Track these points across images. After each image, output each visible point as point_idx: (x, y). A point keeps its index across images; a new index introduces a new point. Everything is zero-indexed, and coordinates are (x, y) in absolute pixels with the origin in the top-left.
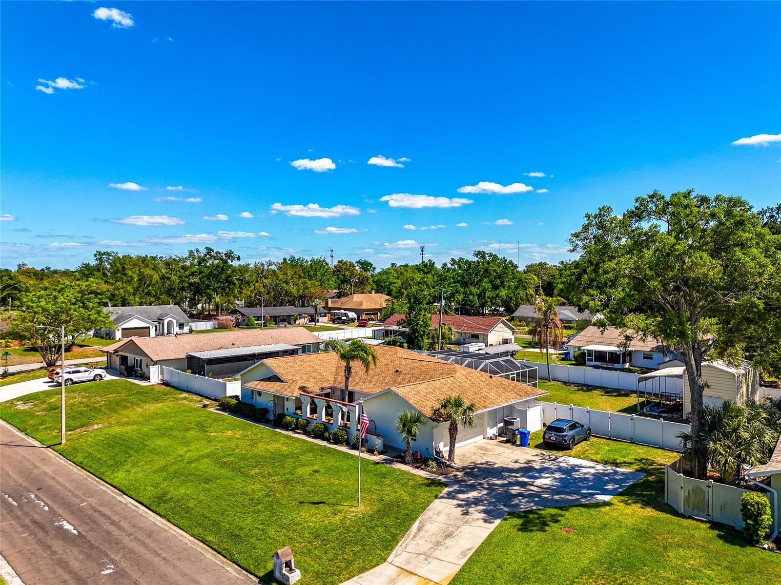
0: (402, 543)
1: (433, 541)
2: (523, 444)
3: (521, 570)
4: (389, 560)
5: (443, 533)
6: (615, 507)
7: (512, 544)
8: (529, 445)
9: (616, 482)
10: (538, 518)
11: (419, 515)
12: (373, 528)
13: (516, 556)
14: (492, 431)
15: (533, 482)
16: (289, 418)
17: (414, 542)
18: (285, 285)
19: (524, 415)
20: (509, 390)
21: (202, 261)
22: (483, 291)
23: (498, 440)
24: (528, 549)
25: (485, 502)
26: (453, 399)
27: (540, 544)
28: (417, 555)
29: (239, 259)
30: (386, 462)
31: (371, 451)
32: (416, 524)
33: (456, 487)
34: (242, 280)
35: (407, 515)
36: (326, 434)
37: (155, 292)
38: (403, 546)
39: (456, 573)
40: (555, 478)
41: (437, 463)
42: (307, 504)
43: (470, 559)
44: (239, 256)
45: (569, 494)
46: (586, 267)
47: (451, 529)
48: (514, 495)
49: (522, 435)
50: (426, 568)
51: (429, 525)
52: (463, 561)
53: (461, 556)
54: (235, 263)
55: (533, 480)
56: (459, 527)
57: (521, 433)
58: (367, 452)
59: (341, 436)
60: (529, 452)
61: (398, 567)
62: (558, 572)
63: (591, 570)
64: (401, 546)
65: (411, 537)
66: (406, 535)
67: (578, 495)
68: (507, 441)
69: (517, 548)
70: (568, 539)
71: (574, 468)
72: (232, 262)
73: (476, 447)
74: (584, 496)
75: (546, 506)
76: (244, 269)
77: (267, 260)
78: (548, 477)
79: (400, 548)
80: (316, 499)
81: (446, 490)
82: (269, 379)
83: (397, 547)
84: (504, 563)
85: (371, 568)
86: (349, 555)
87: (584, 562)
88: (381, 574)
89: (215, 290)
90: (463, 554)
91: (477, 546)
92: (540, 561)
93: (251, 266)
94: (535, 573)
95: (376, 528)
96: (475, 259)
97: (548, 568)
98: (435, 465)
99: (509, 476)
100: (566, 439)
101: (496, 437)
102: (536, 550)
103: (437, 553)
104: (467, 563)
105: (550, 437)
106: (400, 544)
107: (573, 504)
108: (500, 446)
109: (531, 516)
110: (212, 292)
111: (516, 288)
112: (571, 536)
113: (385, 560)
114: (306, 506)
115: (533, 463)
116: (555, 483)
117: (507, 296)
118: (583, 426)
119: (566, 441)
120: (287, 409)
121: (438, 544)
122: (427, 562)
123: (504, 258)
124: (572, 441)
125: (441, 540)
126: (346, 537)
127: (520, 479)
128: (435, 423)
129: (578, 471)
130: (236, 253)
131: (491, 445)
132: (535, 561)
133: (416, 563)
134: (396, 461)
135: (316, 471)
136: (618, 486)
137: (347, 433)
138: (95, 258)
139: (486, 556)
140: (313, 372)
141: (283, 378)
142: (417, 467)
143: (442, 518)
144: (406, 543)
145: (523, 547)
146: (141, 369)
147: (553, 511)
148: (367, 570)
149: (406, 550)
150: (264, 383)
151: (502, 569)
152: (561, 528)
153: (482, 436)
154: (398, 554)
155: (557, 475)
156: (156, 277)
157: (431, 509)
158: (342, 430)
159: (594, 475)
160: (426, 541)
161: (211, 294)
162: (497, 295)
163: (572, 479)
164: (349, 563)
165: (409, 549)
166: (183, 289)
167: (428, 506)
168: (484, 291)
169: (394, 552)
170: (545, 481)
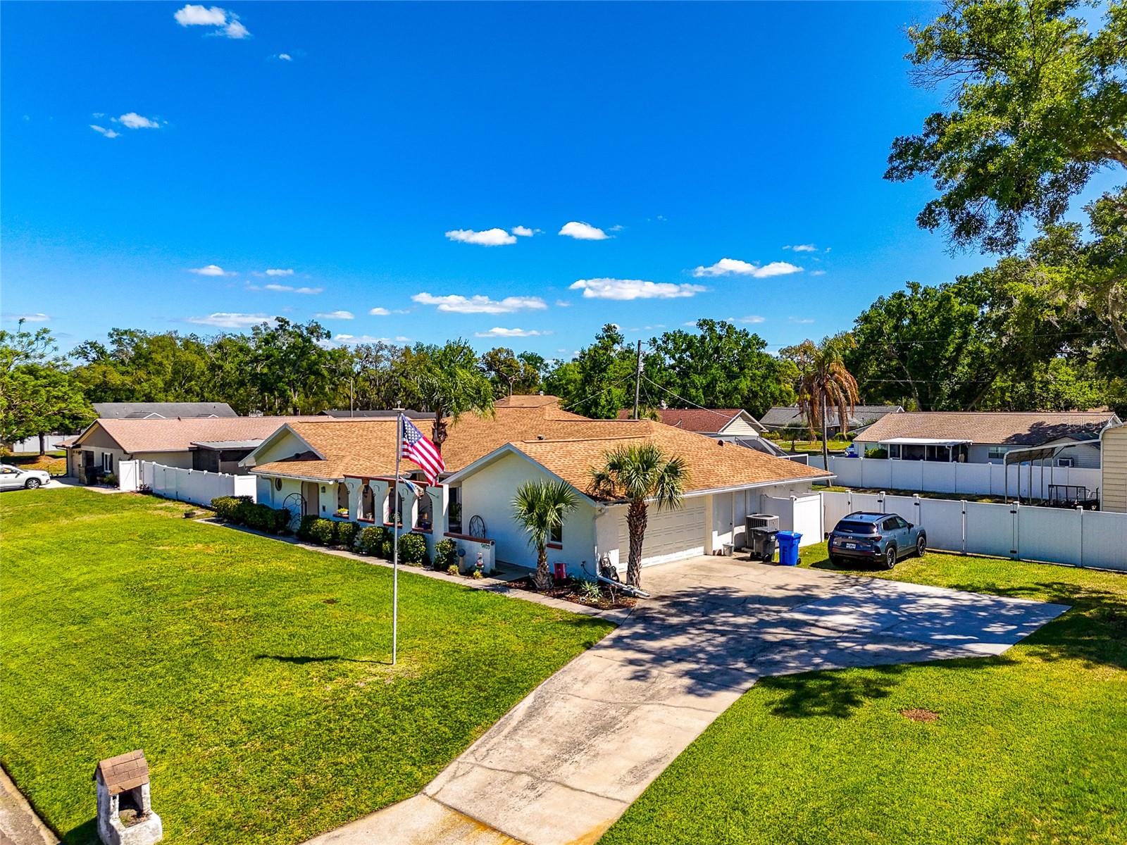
0: (478, 747)
1: (561, 740)
2: (787, 560)
3: (804, 817)
4: (430, 789)
5: (590, 722)
6: (1025, 665)
7: (773, 746)
8: (799, 562)
9: (1008, 620)
10: (831, 688)
11: (538, 681)
12: (410, 710)
13: (785, 777)
14: (721, 540)
15: (817, 621)
16: (322, 522)
17: (511, 744)
18: (403, 380)
19: (787, 511)
20: (756, 464)
21: (271, 339)
22: (711, 383)
23: (733, 557)
24: (816, 760)
25: (701, 655)
26: (637, 453)
27: (851, 746)
28: (508, 775)
29: (328, 335)
30: (494, 588)
31: (468, 573)
32: (529, 700)
33: (639, 629)
34: (334, 371)
35: (509, 681)
36: (386, 546)
37: (201, 388)
38: (477, 755)
39: (609, 825)
40: (865, 615)
41: (602, 589)
42: (270, 660)
43: (655, 785)
44: (329, 332)
45: (903, 641)
46: (882, 323)
47: (613, 713)
48: (772, 643)
49: (785, 543)
50: (527, 811)
51: (559, 704)
52: (634, 792)
53: (629, 779)
54: (324, 344)
55: (815, 618)
56: (632, 709)
57: (783, 538)
58: (461, 574)
59: (413, 546)
60: (801, 574)
61: (450, 808)
62: (917, 822)
63: (1016, 819)
64: (472, 753)
65: (506, 732)
66: (495, 727)
67: (925, 644)
68: (754, 558)
69: (786, 756)
70: (925, 735)
71: (903, 598)
72: (318, 340)
73: (689, 566)
74: (942, 645)
75: (850, 666)
76: (338, 355)
77: (376, 342)
78: (851, 613)
79: (472, 760)
80: (300, 651)
81: (616, 633)
82: (298, 457)
83: (463, 755)
84: (750, 797)
85: (373, 811)
86: (324, 775)
87: (990, 796)
88: (393, 830)
89: (291, 384)
90: (636, 773)
91: (678, 752)
92: (858, 790)
93: (349, 350)
94: (847, 824)
95: (419, 710)
96: (699, 333)
97: (886, 810)
98: (596, 590)
99: (760, 611)
100: (879, 545)
101: (731, 552)
102: (841, 761)
103: (566, 769)
104: (645, 796)
105: (844, 544)
106: (473, 747)
107: (918, 660)
108: (739, 565)
109: (812, 684)
110: (286, 387)
111: (765, 377)
112: (930, 726)
113: (418, 787)
114: (267, 663)
115: (815, 590)
116: (868, 623)
117: (750, 391)
118: (910, 526)
119: (878, 550)
120: (324, 508)
121: (574, 747)
122: (532, 794)
123: (745, 330)
124: (891, 553)
125: (583, 738)
126: (330, 730)
127: (787, 616)
128: (598, 505)
129: (914, 602)
130: (326, 327)
131: (719, 563)
132: (845, 792)
133: (504, 796)
134: (516, 588)
135: (331, 602)
136: (1015, 627)
137: (426, 541)
138: (111, 340)
139: (698, 777)
140: (384, 447)
141: (319, 452)
142: (559, 597)
143: (593, 689)
144: (488, 746)
145: (804, 754)
146: (112, 472)
147: (871, 674)
148: (362, 815)
149: (486, 763)
150: (285, 464)
151: (744, 812)
152: (900, 711)
153: (701, 549)
154: (460, 772)
155: (869, 609)
156: (201, 365)
157: (570, 671)
158: (416, 535)
159: (950, 608)
160: (543, 740)
161: (285, 391)
162: (736, 388)
163: (903, 616)
164: (317, 796)
165: (495, 760)
166: (242, 384)
167: (564, 663)
168: (714, 381)
169: (451, 768)
170: (844, 619)
